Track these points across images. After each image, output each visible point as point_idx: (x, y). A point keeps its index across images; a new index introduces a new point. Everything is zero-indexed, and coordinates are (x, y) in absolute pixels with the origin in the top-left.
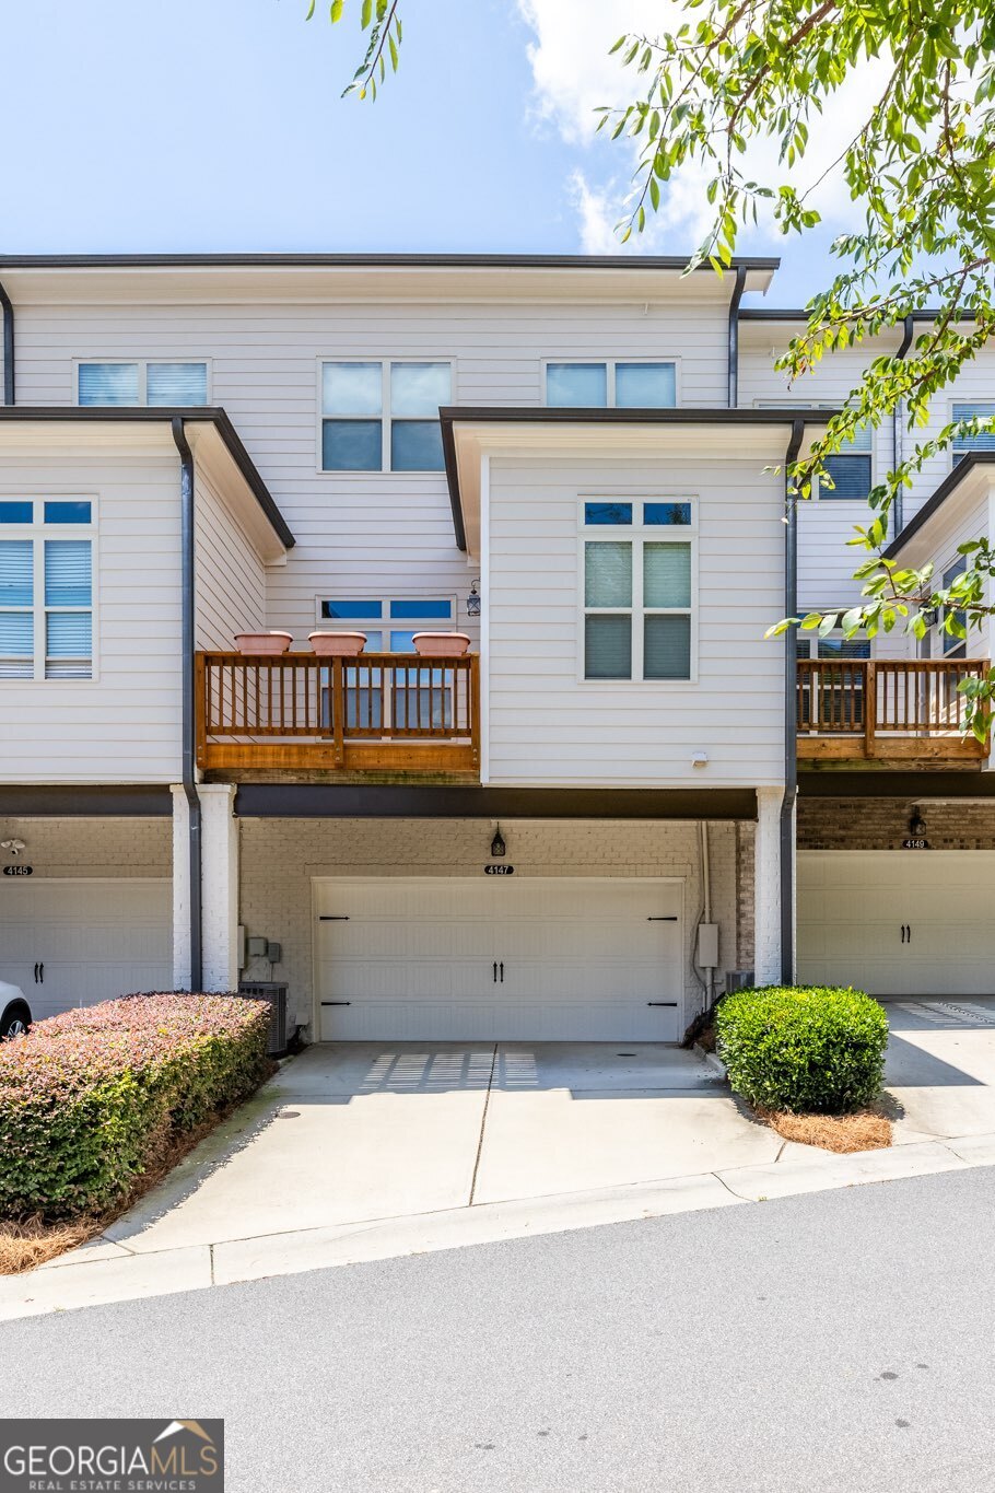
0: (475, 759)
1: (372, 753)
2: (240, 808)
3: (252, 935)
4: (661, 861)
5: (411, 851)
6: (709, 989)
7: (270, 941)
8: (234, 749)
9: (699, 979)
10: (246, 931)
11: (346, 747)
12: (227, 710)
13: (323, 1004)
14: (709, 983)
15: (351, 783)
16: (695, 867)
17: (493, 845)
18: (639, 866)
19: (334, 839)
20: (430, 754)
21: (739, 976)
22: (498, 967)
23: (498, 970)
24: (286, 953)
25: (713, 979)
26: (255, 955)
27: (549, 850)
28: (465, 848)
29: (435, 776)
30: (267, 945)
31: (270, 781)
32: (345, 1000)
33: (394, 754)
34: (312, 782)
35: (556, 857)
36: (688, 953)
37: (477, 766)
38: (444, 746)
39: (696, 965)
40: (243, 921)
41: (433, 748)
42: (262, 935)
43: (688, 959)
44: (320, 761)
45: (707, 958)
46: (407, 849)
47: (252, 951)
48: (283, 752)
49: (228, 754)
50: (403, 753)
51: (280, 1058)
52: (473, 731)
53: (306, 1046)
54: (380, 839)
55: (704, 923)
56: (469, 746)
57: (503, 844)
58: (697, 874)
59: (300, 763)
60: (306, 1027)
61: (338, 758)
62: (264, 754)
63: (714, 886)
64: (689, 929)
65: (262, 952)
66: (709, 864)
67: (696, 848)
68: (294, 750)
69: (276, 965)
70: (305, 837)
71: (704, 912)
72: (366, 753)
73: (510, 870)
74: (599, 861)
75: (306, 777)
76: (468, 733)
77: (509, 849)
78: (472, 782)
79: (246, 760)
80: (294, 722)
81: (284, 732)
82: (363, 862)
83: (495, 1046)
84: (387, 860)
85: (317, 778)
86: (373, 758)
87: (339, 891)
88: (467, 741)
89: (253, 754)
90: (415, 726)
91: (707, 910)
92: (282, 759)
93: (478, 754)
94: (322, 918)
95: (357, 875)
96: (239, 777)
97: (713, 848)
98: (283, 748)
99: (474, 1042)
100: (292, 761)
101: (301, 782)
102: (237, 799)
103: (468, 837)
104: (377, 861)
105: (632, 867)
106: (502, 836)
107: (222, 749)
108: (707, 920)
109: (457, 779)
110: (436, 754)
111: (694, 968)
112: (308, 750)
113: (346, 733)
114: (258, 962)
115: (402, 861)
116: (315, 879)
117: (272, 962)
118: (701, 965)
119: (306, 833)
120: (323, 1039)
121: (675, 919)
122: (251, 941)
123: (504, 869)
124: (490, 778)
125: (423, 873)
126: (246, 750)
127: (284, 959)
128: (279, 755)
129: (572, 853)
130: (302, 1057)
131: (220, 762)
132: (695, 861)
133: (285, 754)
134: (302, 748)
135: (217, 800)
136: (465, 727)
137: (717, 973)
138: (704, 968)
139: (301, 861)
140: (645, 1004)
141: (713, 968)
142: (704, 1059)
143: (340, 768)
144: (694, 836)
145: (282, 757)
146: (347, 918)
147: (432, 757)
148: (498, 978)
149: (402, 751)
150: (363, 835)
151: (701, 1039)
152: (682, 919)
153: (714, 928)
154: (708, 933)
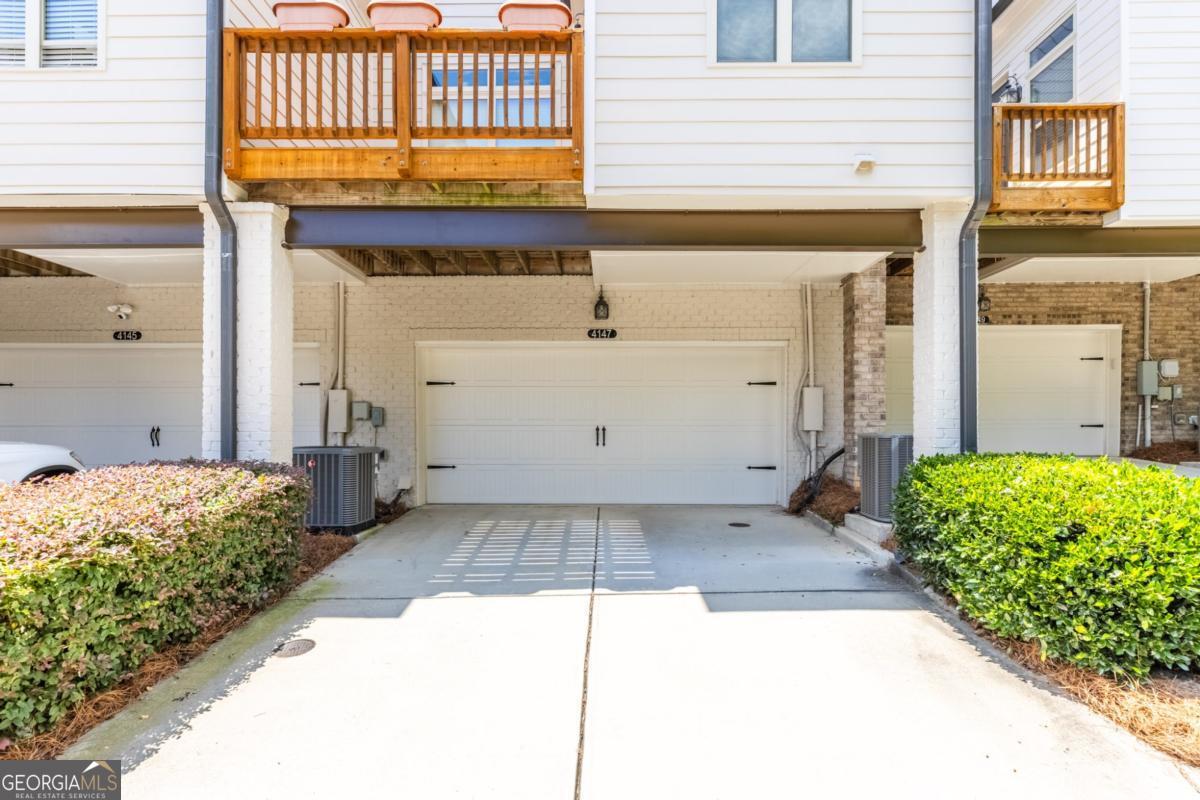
0: (577, 162)
1: (447, 158)
2: (292, 236)
3: (356, 399)
4: (764, 324)
5: (514, 315)
6: (813, 454)
7: (375, 405)
8: (274, 156)
9: (803, 443)
10: (350, 395)
11: (413, 152)
12: (266, 109)
13: (430, 467)
14: (813, 446)
15: (426, 204)
16: (799, 330)
17: (597, 307)
18: (743, 330)
19: (438, 304)
20: (520, 159)
21: (890, 440)
22: (601, 432)
23: (601, 434)
24: (389, 417)
25: (817, 443)
26: (359, 419)
27: (653, 314)
28: (568, 312)
29: (528, 196)
30: (370, 408)
31: (328, 202)
32: (451, 464)
33: (474, 159)
34: (378, 203)
35: (660, 320)
36: (791, 417)
37: (578, 173)
38: (537, 149)
39: (800, 429)
40: (347, 385)
41: (523, 151)
42: (368, 399)
43: (791, 422)
44: (382, 169)
45: (812, 422)
46: (510, 313)
47: (355, 415)
48: (335, 158)
49: (266, 162)
50: (486, 158)
51: (356, 532)
52: (574, 130)
53: (409, 510)
54: (483, 304)
55: (808, 386)
56: (570, 150)
57: (606, 305)
58: (800, 337)
59: (357, 171)
60: (408, 491)
61: (402, 162)
62: (312, 161)
63: (819, 348)
64: (792, 393)
65: (365, 416)
66: (814, 327)
67: (800, 311)
68: (350, 156)
69: (380, 429)
70: (409, 302)
71: (808, 375)
72: (439, 159)
73: (613, 334)
74: (702, 324)
75: (370, 197)
76: (569, 132)
77: (613, 312)
78: (574, 202)
79: (290, 169)
80: (349, 120)
81: (336, 133)
82: (467, 326)
83: (598, 511)
84: (489, 325)
85: (384, 199)
86: (449, 164)
87: (445, 355)
88: (568, 143)
89: (298, 160)
90: (502, 124)
91: (811, 372)
92: (335, 167)
93: (580, 156)
94: (429, 383)
95: (462, 339)
96: (290, 198)
97: (817, 311)
98: (336, 153)
99: (574, 507)
100: (346, 169)
101: (365, 203)
102: (291, 227)
103: (571, 301)
104: (480, 325)
105: (736, 330)
106: (605, 299)
107: (260, 155)
108: (812, 383)
109: (555, 199)
110: (527, 159)
111: (800, 433)
112: (367, 155)
113: (414, 133)
114: (362, 426)
115: (504, 325)
116: (420, 343)
117: (376, 426)
118: (806, 429)
119: (410, 298)
120: (430, 501)
121: (774, 383)
122: (354, 405)
123: (607, 332)
124: (597, 188)
125: (528, 337)
126: (290, 156)
127: (388, 423)
128: (331, 162)
129: (675, 317)
130: (394, 525)
131: (256, 171)
132: (799, 324)
133: (339, 162)
134: (360, 155)
135: (261, 224)
136: (565, 125)
137: (821, 435)
138: (808, 432)
139: (405, 325)
140: (744, 468)
141: (818, 432)
142: (832, 533)
143: (407, 176)
144: (797, 300)
145: (335, 164)
146: (453, 383)
147: (523, 162)
148: (601, 442)
149: (485, 156)
150: (467, 299)
151: (814, 506)
152: (783, 384)
153: (819, 392)
154: (812, 396)
